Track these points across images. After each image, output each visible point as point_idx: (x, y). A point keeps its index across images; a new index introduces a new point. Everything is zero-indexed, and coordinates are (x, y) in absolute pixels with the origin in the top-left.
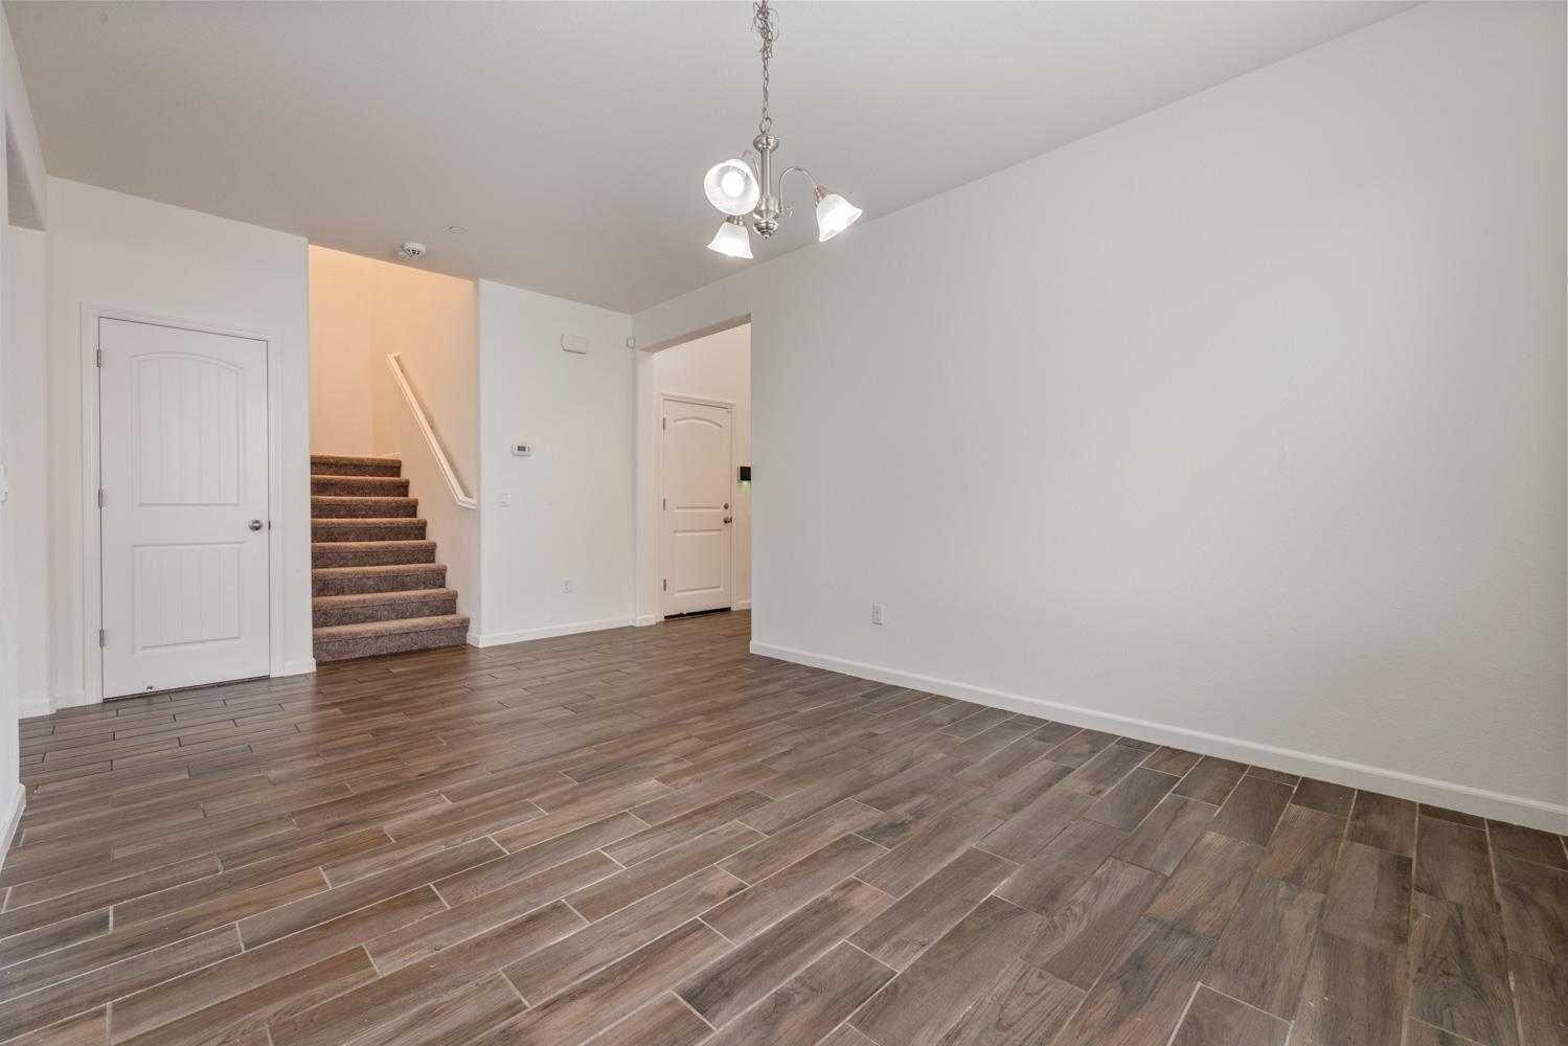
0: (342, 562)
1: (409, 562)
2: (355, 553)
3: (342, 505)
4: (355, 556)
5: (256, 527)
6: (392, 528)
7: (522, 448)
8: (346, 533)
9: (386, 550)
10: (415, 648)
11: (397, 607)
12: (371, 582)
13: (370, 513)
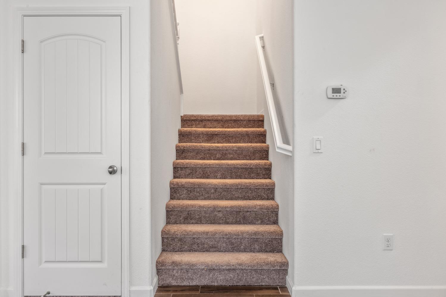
0: (207, 196)
1: (254, 199)
2: (216, 188)
3: (218, 150)
4: (216, 191)
5: (112, 171)
6: (246, 169)
7: (337, 91)
8: (215, 172)
9: (237, 188)
10: (241, 284)
11: (233, 241)
12: (220, 215)
13: (236, 156)
